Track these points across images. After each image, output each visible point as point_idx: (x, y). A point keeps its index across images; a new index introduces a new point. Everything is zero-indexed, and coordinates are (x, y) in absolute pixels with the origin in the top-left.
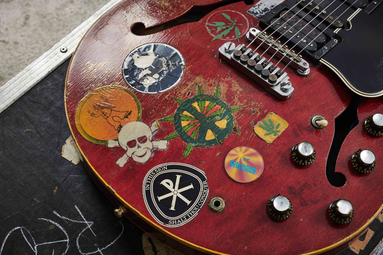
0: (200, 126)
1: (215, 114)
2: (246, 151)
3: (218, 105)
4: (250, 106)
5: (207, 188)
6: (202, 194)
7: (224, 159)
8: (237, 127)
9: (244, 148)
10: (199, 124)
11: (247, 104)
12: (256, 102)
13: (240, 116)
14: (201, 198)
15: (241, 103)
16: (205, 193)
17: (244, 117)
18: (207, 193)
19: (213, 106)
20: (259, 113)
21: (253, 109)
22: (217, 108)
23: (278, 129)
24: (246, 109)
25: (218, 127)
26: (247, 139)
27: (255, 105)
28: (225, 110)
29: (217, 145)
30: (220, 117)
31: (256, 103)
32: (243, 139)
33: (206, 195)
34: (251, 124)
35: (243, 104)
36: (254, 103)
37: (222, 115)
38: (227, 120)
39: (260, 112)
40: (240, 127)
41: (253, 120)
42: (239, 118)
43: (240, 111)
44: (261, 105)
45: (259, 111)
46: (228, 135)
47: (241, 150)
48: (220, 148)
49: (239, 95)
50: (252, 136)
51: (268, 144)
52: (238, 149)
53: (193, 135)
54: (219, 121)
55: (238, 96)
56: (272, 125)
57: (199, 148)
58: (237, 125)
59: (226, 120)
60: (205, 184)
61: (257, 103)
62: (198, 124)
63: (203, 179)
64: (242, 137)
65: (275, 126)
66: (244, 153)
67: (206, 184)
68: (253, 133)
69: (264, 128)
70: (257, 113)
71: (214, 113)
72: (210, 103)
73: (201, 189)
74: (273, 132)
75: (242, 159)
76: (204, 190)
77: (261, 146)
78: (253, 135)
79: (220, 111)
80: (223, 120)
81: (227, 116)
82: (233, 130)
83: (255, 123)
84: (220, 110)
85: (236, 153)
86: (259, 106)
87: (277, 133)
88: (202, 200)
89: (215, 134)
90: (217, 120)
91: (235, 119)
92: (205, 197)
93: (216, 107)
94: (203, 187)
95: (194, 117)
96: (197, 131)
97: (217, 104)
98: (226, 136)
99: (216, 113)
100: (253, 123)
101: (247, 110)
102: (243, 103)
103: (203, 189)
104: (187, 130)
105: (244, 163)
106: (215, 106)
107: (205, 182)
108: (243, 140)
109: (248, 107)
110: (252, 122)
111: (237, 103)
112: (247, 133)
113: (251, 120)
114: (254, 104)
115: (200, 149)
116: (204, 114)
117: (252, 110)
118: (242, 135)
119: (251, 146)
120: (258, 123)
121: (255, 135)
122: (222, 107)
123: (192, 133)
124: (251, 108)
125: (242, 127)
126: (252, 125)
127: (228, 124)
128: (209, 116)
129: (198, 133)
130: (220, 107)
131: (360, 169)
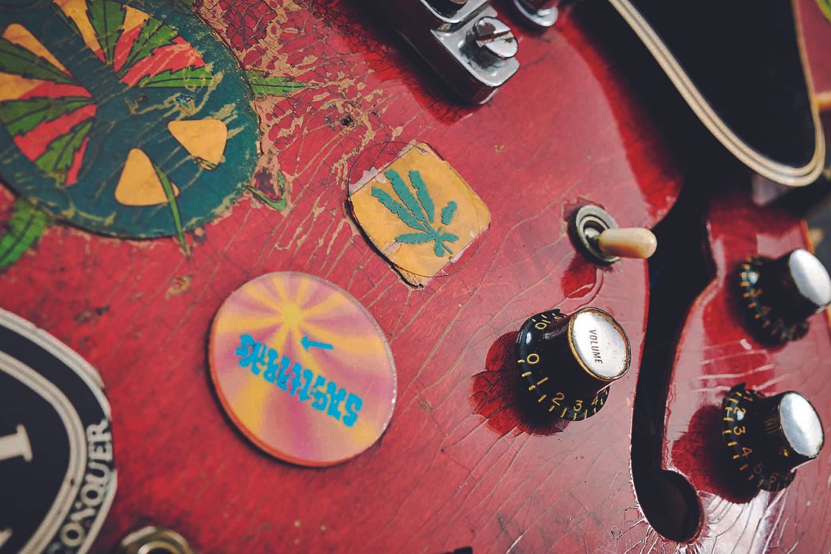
0: (93, 119)
1: (171, 84)
2: (314, 300)
3: (189, 44)
4: (334, 93)
5: (111, 465)
6: (78, 498)
7: (211, 322)
8: (274, 173)
9: (307, 283)
10: (90, 111)
11: (319, 75)
12: (358, 81)
13: (286, 123)
14: (67, 521)
15: (293, 65)
16: (92, 495)
17: (305, 131)
18: (105, 494)
19: (161, 41)
20: (370, 135)
21: (343, 105)
22: (182, 53)
23: (450, 229)
24: (317, 98)
25: (184, 152)
26: (321, 242)
27: (352, 91)
28: (219, 76)
29: (176, 241)
30: (197, 105)
31: (356, 83)
32: (299, 237)
33: (97, 508)
34: (335, 174)
35: (303, 72)
36: (351, 82)
37: (206, 98)
38: (229, 127)
39: (374, 129)
40: (288, 176)
41: (345, 157)
42: (283, 133)
43: (289, 101)
44: (376, 96)
45: (369, 125)
46: (232, 201)
47: (293, 291)
48: (188, 258)
49: (283, 26)
50: (341, 233)
51: (411, 289)
52: (279, 280)
53: (52, 156)
54: (186, 119)
55: (279, 32)
56: (425, 201)
57: (80, 233)
58: (275, 160)
59: (223, 126)
60: (98, 444)
61: (361, 86)
62: (86, 110)
63: (90, 414)
64: (297, 226)
65: (438, 211)
66: (305, 306)
67: (102, 444)
68: (348, 220)
69: (393, 208)
70: (363, 129)
71: (166, 76)
72: (148, 22)
73: (76, 469)
74: (430, 235)
75: (298, 338)
76: (90, 478)
77: (379, 290)
78: (347, 228)
79: (194, 74)
80: (207, 123)
81: (228, 109)
82: (254, 182)
83: (355, 176)
84: (193, 68)
85: (268, 302)
86: (369, 98)
87: (446, 243)
88: (73, 535)
89: (166, 182)
90: (177, 114)
91: (267, 131)
92: (92, 519)
93: (177, 49)
94: (88, 460)
95: (62, 68)
96: (77, 142)
97: (184, 35)
98: (220, 202)
99: (174, 76)
100: (346, 172)
101: (321, 103)
102: (300, 68)
103: (88, 470)
104: (19, 126)
105: (307, 359)
106: (172, 42)
107: (99, 432)
108: (299, 243)
109: (321, 91)
110: (341, 166)
111: (275, 59)
112: (317, 211)
113: (337, 158)
114: (350, 87)
115: (86, 242)
116: (117, 67)
117: (341, 110)
118: (298, 214)
119: (339, 279)
120: (367, 176)
121: (355, 232)
122: (206, 59)
123: (49, 148)
124: (339, 103)
125: (296, 179)
126: (341, 179)
127: (231, 147)
128: (142, 84)
129: (79, 157)
130: (199, 54)
131: (758, 470)
